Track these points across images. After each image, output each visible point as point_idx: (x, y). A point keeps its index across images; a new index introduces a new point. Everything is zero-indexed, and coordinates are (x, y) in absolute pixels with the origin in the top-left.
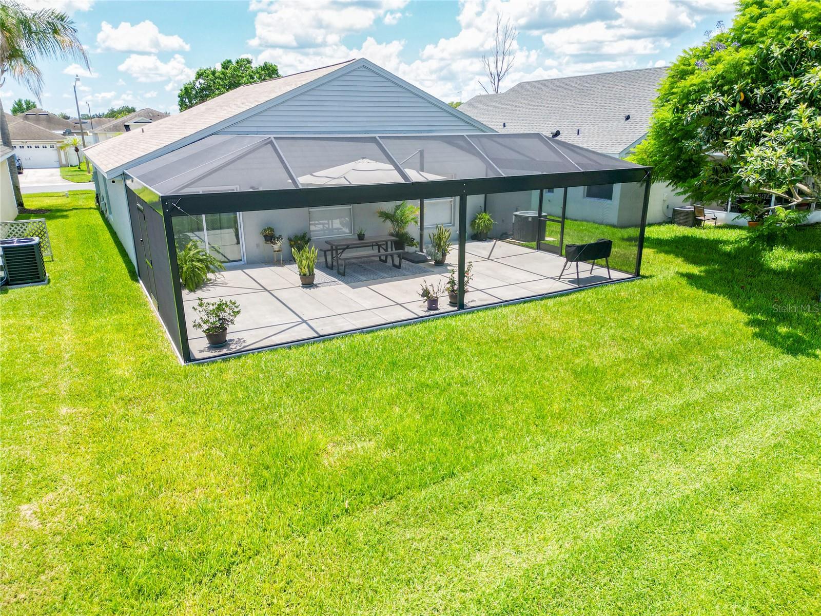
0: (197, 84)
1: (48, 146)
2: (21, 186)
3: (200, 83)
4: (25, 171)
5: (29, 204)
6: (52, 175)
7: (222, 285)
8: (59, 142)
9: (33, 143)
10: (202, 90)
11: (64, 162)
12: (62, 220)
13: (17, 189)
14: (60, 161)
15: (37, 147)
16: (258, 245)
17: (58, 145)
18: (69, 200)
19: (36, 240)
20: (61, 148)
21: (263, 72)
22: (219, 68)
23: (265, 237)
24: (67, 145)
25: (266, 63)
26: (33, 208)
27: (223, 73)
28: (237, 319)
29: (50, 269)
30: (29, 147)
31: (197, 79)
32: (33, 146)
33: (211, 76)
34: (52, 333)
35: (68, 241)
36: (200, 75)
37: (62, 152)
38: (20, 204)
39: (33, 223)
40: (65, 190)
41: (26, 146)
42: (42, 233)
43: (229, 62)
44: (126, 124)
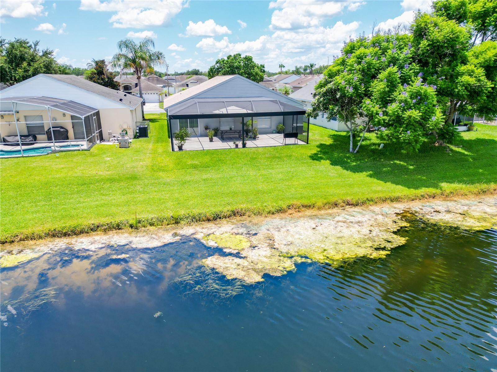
0: (216, 66)
1: (155, 94)
2: (144, 110)
3: (217, 66)
4: (146, 104)
5: (146, 117)
6: (156, 106)
7: (190, 140)
8: (159, 92)
9: (149, 92)
10: (218, 69)
11: (161, 100)
12: (157, 123)
13: (143, 112)
14: (159, 100)
15: (151, 94)
16: (204, 131)
17: (159, 93)
18: (159, 116)
19: (146, 126)
20: (160, 94)
21: (244, 60)
22: (226, 59)
23: (205, 128)
24: (163, 93)
25: (246, 56)
26: (147, 119)
27: (227, 61)
28: (185, 144)
29: (149, 135)
30: (148, 94)
31: (216, 64)
32: (150, 94)
33: (222, 63)
34: (148, 146)
35: (155, 128)
36: (217, 62)
37: (161, 96)
38: (143, 117)
39: (147, 122)
40: (159, 113)
41: (147, 94)
42: (148, 125)
43: (230, 56)
44: (187, 83)
